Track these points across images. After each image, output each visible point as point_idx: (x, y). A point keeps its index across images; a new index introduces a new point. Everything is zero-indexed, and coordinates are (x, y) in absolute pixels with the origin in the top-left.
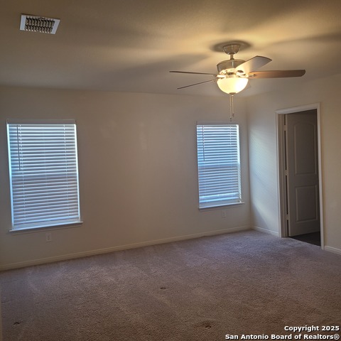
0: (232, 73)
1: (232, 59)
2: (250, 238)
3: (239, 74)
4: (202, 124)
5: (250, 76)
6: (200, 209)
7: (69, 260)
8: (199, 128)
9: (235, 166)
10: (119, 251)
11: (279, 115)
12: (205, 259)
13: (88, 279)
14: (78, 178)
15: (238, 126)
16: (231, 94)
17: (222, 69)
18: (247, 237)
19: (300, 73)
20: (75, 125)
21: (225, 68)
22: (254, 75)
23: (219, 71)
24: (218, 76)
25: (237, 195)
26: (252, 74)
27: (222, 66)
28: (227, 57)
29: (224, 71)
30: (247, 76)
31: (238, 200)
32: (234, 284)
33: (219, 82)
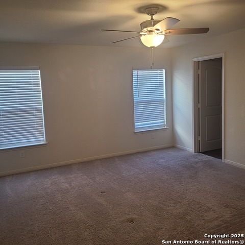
0: (151, 31)
1: (152, 19)
2: (172, 153)
3: (156, 31)
4: (137, 69)
5: (166, 33)
6: (135, 133)
7: (38, 170)
8: (135, 72)
9: (162, 100)
10: (75, 164)
11: (195, 62)
12: (137, 170)
13: (49, 185)
14: (43, 111)
15: (164, 70)
16: (152, 47)
17: (144, 28)
18: (170, 152)
19: (205, 30)
20: (39, 71)
21: (146, 27)
22: (170, 32)
23: (142, 29)
24: (141, 33)
25: (163, 122)
26: (168, 31)
27: (144, 25)
28: (148, 17)
29: (145, 29)
30: (164, 33)
31: (164, 125)
32: (155, 189)
33: (142, 38)
